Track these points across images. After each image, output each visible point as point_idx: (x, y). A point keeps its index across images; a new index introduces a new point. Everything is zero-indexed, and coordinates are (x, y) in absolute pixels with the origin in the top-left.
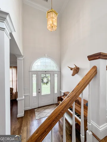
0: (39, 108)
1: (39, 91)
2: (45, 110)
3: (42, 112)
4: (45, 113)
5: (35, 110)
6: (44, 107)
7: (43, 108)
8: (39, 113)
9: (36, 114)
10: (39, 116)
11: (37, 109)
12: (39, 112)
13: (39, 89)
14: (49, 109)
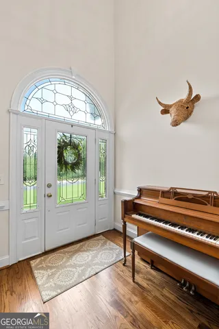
0: (46, 253)
1: (48, 191)
2: (71, 256)
3: (63, 267)
4: (75, 266)
5: (33, 263)
6: (66, 249)
7: (64, 253)
8: (50, 272)
9: (40, 276)
10: (52, 283)
11: (38, 260)
12: (51, 268)
13: (49, 186)
14: (84, 251)
